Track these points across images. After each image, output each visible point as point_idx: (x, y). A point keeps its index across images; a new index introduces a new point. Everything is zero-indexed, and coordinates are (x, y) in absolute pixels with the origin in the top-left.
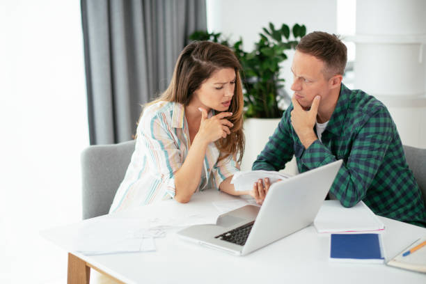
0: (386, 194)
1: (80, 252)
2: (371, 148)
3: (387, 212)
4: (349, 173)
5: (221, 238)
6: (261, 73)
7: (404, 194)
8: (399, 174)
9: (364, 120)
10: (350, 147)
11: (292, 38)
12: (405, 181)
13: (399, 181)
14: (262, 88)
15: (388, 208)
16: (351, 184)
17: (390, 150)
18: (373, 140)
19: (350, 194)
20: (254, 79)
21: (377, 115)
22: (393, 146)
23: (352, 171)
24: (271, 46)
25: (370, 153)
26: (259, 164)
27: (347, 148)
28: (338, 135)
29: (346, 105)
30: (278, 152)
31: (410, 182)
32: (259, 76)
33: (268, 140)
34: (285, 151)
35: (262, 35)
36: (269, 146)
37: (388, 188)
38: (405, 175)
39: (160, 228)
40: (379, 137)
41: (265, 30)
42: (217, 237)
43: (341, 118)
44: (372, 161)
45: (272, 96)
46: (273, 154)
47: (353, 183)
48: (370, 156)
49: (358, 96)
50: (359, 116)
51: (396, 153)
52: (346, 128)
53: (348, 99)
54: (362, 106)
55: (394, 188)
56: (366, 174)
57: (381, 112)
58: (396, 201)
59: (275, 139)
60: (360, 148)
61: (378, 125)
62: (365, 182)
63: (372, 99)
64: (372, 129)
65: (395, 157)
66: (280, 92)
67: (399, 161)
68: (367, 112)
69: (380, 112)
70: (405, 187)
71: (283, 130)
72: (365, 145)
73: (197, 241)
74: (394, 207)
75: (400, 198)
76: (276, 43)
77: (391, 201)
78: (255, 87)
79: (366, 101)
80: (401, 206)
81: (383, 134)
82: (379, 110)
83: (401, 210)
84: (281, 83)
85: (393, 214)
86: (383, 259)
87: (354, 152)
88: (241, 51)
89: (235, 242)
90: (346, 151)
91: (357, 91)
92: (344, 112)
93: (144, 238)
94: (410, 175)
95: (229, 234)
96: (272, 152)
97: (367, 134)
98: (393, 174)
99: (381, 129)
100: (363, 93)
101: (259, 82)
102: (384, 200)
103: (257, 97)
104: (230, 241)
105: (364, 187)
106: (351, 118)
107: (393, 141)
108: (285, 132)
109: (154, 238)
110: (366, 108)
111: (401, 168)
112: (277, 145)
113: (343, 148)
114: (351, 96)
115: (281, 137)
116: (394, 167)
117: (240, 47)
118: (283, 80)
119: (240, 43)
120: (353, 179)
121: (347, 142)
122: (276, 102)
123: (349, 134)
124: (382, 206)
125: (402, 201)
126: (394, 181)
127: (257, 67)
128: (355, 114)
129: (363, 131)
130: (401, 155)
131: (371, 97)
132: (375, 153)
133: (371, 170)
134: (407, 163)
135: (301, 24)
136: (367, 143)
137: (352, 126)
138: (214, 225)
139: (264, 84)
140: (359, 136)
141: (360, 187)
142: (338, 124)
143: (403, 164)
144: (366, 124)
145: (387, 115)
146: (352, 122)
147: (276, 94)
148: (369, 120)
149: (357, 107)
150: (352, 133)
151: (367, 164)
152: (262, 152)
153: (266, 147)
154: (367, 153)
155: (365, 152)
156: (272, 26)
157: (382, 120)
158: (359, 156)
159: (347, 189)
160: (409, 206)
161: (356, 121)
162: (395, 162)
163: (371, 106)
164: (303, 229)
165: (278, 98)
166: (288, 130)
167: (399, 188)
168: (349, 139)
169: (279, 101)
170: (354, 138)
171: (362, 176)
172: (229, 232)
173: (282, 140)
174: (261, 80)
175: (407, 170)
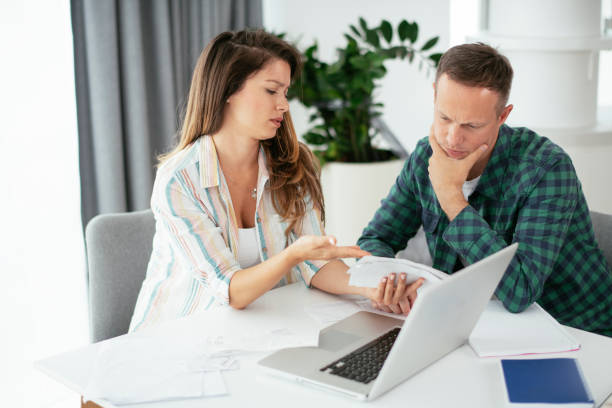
0: (567, 288)
1: (106, 399)
2: (550, 220)
3: (568, 316)
4: (519, 261)
5: (329, 370)
6: (348, 94)
7: (594, 288)
8: (586, 256)
9: (537, 176)
10: (516, 218)
11: (396, 41)
12: (594, 267)
13: (586, 267)
14: (350, 117)
15: (570, 309)
16: (522, 277)
17: (574, 221)
18: (552, 207)
19: (520, 292)
20: (337, 103)
21: (556, 168)
22: (577, 214)
23: (524, 258)
24: (363, 53)
25: (548, 227)
26: (367, 242)
27: (509, 219)
28: (495, 199)
29: (507, 153)
30: (397, 224)
31: (602, 268)
32: (344, 98)
33: (380, 205)
34: (407, 222)
35: (348, 37)
36: (382, 215)
37: (570, 280)
38: (594, 258)
39: (229, 354)
40: (560, 203)
41: (354, 29)
42: (323, 370)
43: (499, 172)
44: (552, 241)
45: (363, 128)
46: (389, 228)
47: (525, 275)
48: (547, 233)
49: (524, 137)
50: (528, 169)
51: (581, 225)
52: (508, 188)
53: (509, 142)
54: (533, 153)
55: (579, 278)
56: (544, 260)
57: (563, 162)
58: (582, 299)
59: (392, 204)
60: (533, 219)
61: (558, 183)
62: (542, 274)
63: (546, 143)
64: (550, 191)
65: (581, 232)
66: (374, 122)
67: (586, 237)
68: (542, 163)
69: (560, 164)
70: (595, 277)
71: (404, 190)
72: (540, 215)
73: (293, 377)
74: (579, 308)
75: (588, 293)
76: (372, 49)
77: (574, 298)
78: (339, 114)
79: (538, 146)
80: (590, 307)
81: (566, 198)
82: (559, 160)
83: (590, 313)
84: (378, 109)
85: (579, 320)
86: (592, 402)
87: (522, 226)
88: (316, 61)
89: (353, 378)
90: (509, 224)
91: (521, 130)
92: (504, 163)
93: (205, 372)
94: (600, 258)
95: (340, 364)
96: (387, 223)
97: (542, 197)
98: (578, 257)
99: (563, 190)
100: (531, 134)
101: (344, 108)
102: (564, 298)
103: (340, 129)
104: (345, 376)
105: (541, 282)
106: (516, 173)
107: (578, 207)
108: (407, 193)
109: (221, 371)
110: (539, 156)
111: (588, 248)
112: (395, 214)
113: (503, 219)
114: (513, 138)
115: (402, 200)
116: (579, 247)
117: (315, 55)
118: (381, 105)
119: (314, 48)
120: (526, 269)
121: (511, 210)
122: (369, 139)
123: (514, 197)
124: (561, 307)
125: (591, 299)
126: (578, 268)
127: (342, 85)
128: (523, 166)
129: (535, 194)
130: (588, 228)
131: (544, 139)
132: (555, 227)
133: (550, 255)
134: (596, 240)
135: (410, 21)
136: (543, 213)
137: (517, 186)
138: (314, 348)
139: (352, 112)
140: (530, 201)
141: (535, 281)
142: (494, 182)
143: (591, 241)
144: (540, 183)
145: (569, 167)
146: (518, 178)
147: (368, 126)
148: (545, 175)
149: (526, 156)
150: (518, 197)
151: (545, 246)
152: (370, 224)
153: (378, 216)
154: (543, 228)
155: (540, 226)
156: (363, 23)
157: (564, 175)
158: (531, 232)
159: (516, 284)
160: (601, 307)
161: (525, 178)
162: (580, 238)
163: (546, 153)
164: (452, 351)
165: (372, 132)
166: (412, 189)
167: (586, 278)
168: (515, 206)
169: (373, 137)
170: (521, 204)
171: (538, 264)
172: (341, 360)
173: (404, 206)
174: (349, 104)
175: (597, 250)
